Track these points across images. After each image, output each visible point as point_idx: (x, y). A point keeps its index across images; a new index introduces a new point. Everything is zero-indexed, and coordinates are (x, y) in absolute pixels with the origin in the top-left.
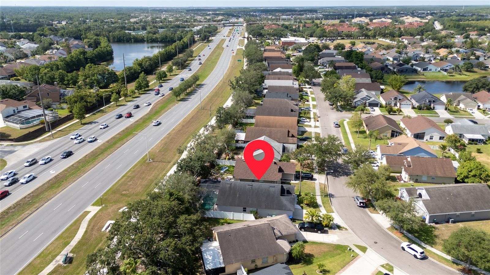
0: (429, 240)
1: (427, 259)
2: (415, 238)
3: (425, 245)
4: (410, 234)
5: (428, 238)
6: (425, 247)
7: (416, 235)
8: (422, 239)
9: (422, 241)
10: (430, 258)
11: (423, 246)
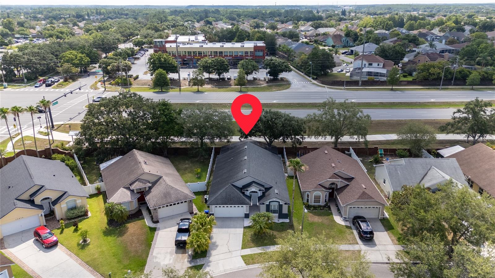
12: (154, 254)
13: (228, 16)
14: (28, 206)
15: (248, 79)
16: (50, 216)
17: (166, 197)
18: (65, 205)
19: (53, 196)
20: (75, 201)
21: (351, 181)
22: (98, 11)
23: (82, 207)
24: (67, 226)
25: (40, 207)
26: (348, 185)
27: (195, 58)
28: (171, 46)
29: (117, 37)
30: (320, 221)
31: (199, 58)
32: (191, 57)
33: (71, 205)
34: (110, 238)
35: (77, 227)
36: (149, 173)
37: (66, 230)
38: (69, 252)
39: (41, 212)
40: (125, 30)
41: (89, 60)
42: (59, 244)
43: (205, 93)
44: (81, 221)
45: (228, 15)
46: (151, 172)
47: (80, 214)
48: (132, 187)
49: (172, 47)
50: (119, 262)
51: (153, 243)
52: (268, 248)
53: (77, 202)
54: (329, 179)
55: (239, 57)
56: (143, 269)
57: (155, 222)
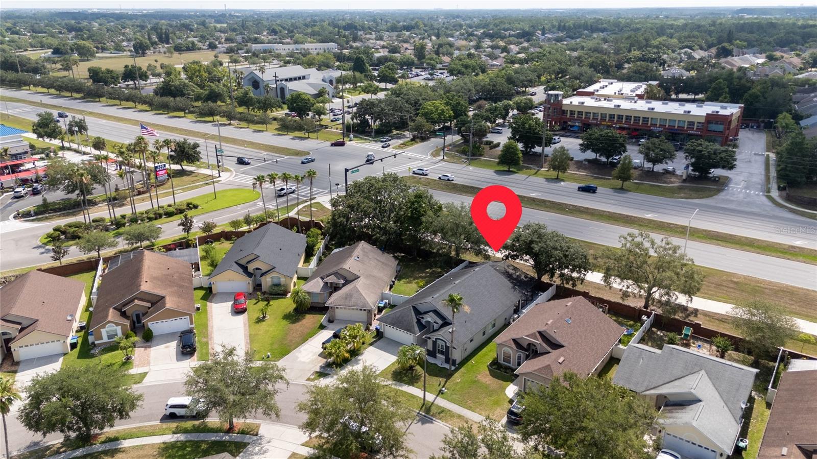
0: (177, 452)
1: (161, 420)
2: (202, 439)
3: (178, 438)
4: (215, 441)
5: (180, 453)
6: (176, 436)
7: (204, 446)
8: (188, 444)
9: (187, 441)
10: (158, 422)
11: (179, 435)
12: (301, 349)
13: (782, 37)
14: (241, 270)
15: (655, 170)
16: (258, 287)
17: (346, 298)
18: (270, 280)
19: (264, 268)
20: (280, 278)
21: (555, 349)
22: (562, 24)
23: (284, 286)
24: (262, 300)
25: (250, 275)
26: (549, 352)
27: (603, 123)
28: (571, 102)
29: (529, 78)
30: (488, 382)
31: (608, 124)
32: (598, 121)
33: (276, 281)
34: (285, 322)
35: (269, 303)
36: (349, 269)
37: (261, 303)
38: (247, 322)
39: (250, 280)
40: (553, 65)
41: (453, 114)
42: (246, 313)
43: (562, 183)
44: (273, 299)
45: (782, 35)
46: (350, 270)
47: (279, 292)
48: (326, 280)
49: (573, 104)
50: (272, 344)
51: (310, 339)
52: (401, 386)
53: (281, 280)
54: (527, 336)
55: (676, 130)
56: (282, 358)
57: (331, 321)
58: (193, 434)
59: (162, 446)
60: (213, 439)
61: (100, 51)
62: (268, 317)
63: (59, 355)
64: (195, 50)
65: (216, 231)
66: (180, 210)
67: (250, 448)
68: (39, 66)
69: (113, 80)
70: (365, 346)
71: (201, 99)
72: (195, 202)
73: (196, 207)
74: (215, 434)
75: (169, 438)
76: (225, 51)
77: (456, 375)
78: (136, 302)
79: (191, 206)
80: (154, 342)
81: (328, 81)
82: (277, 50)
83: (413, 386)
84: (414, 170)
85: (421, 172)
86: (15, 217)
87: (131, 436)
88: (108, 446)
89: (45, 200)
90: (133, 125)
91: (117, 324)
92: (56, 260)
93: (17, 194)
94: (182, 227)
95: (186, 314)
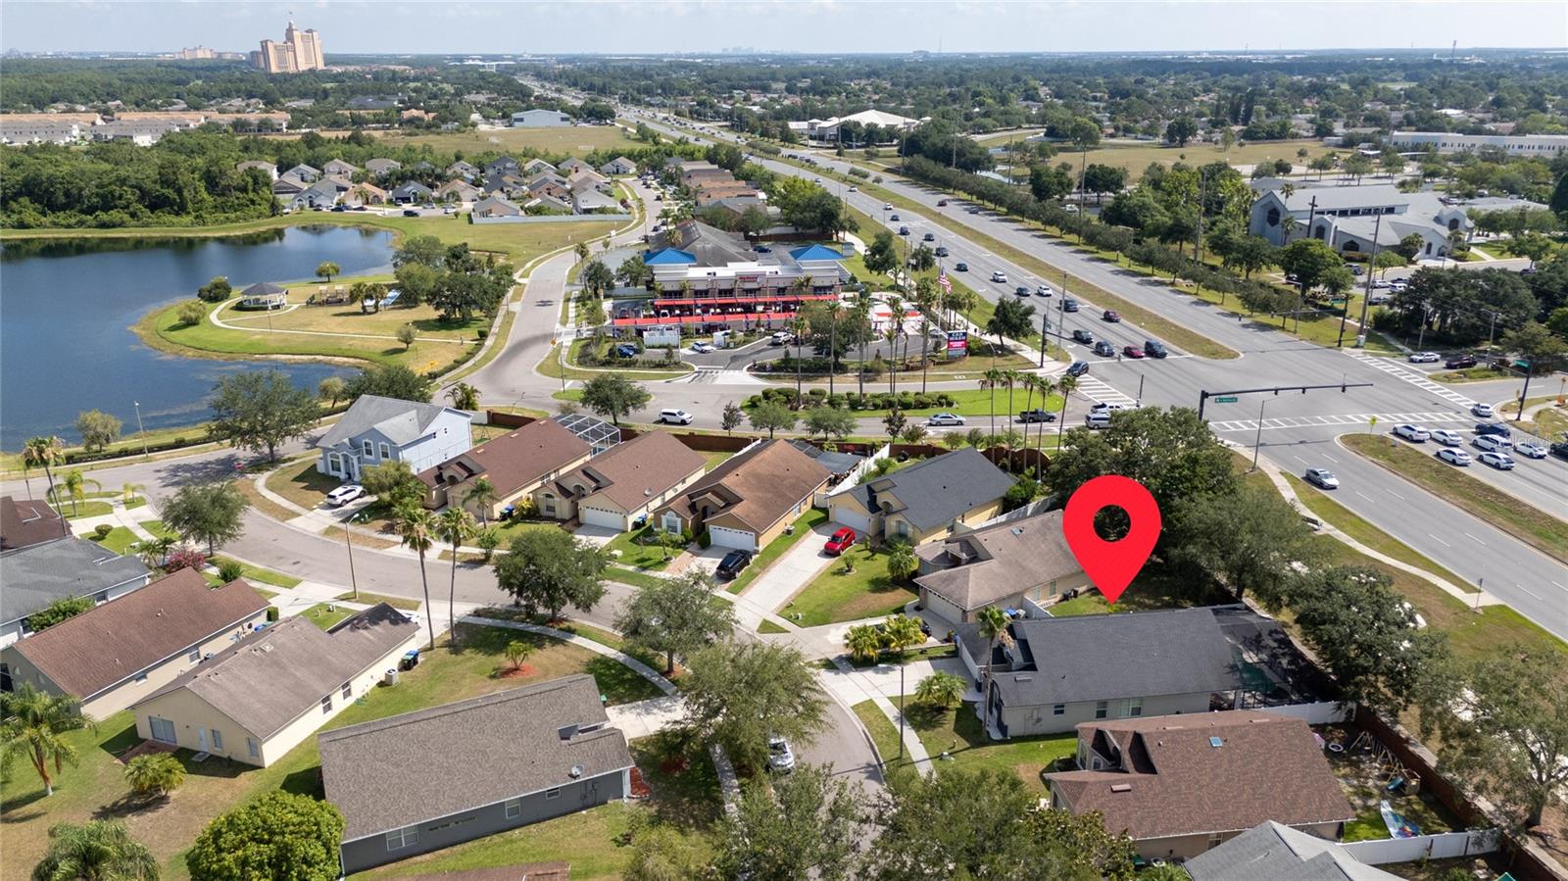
2: (636, 669)
3: (619, 656)
4: (643, 676)
5: (602, 671)
6: (619, 653)
7: (627, 676)
8: (618, 667)
9: (620, 664)
11: (623, 655)
12: (844, 626)
14: (866, 499)
18: (895, 525)
19: (896, 506)
20: (907, 526)
21: (1139, 770)
23: (911, 540)
24: (873, 549)
25: (874, 509)
26: (1127, 772)
33: (902, 530)
34: (866, 586)
35: (872, 555)
36: (982, 542)
38: (825, 569)
42: (836, 557)
44: (882, 552)
48: (946, 547)
50: (819, 605)
52: (903, 725)
53: (908, 530)
54: (1112, 731)
56: (811, 626)
57: (918, 608)
58: (635, 661)
59: (599, 657)
60: (645, 674)
61: (1121, 133)
62: (854, 571)
63: (617, 531)
64: (1284, 137)
65: (922, 442)
66: (922, 403)
67: (662, 700)
68: (982, 158)
69: (1060, 188)
70: (923, 656)
71: (1160, 233)
72: (952, 397)
73: (950, 404)
74: (651, 670)
75: (611, 653)
76: (1340, 143)
77: (993, 748)
78: (709, 495)
79: (944, 401)
80: (707, 552)
81: (1447, 221)
82: (1444, 145)
83: (917, 731)
84: (1397, 426)
85: (1407, 433)
86: (749, 369)
87: (587, 635)
88: (561, 635)
89: (787, 353)
90: (1021, 265)
91: (678, 515)
92: (726, 428)
93: (776, 340)
94: (887, 425)
95: (751, 530)
